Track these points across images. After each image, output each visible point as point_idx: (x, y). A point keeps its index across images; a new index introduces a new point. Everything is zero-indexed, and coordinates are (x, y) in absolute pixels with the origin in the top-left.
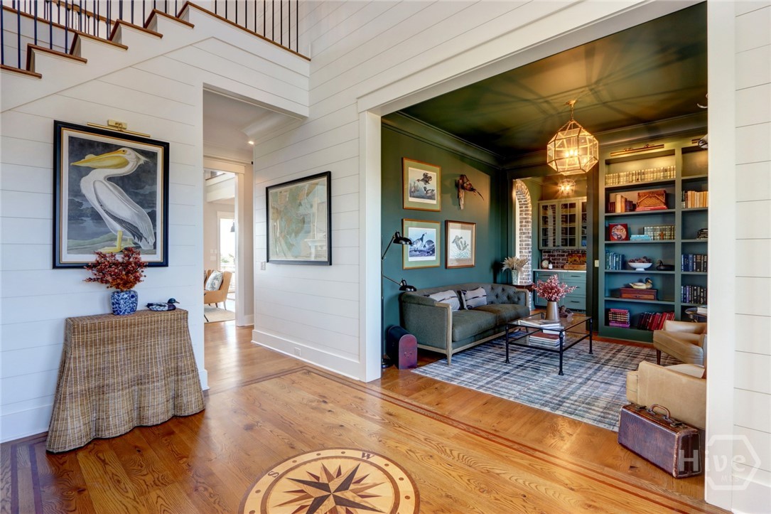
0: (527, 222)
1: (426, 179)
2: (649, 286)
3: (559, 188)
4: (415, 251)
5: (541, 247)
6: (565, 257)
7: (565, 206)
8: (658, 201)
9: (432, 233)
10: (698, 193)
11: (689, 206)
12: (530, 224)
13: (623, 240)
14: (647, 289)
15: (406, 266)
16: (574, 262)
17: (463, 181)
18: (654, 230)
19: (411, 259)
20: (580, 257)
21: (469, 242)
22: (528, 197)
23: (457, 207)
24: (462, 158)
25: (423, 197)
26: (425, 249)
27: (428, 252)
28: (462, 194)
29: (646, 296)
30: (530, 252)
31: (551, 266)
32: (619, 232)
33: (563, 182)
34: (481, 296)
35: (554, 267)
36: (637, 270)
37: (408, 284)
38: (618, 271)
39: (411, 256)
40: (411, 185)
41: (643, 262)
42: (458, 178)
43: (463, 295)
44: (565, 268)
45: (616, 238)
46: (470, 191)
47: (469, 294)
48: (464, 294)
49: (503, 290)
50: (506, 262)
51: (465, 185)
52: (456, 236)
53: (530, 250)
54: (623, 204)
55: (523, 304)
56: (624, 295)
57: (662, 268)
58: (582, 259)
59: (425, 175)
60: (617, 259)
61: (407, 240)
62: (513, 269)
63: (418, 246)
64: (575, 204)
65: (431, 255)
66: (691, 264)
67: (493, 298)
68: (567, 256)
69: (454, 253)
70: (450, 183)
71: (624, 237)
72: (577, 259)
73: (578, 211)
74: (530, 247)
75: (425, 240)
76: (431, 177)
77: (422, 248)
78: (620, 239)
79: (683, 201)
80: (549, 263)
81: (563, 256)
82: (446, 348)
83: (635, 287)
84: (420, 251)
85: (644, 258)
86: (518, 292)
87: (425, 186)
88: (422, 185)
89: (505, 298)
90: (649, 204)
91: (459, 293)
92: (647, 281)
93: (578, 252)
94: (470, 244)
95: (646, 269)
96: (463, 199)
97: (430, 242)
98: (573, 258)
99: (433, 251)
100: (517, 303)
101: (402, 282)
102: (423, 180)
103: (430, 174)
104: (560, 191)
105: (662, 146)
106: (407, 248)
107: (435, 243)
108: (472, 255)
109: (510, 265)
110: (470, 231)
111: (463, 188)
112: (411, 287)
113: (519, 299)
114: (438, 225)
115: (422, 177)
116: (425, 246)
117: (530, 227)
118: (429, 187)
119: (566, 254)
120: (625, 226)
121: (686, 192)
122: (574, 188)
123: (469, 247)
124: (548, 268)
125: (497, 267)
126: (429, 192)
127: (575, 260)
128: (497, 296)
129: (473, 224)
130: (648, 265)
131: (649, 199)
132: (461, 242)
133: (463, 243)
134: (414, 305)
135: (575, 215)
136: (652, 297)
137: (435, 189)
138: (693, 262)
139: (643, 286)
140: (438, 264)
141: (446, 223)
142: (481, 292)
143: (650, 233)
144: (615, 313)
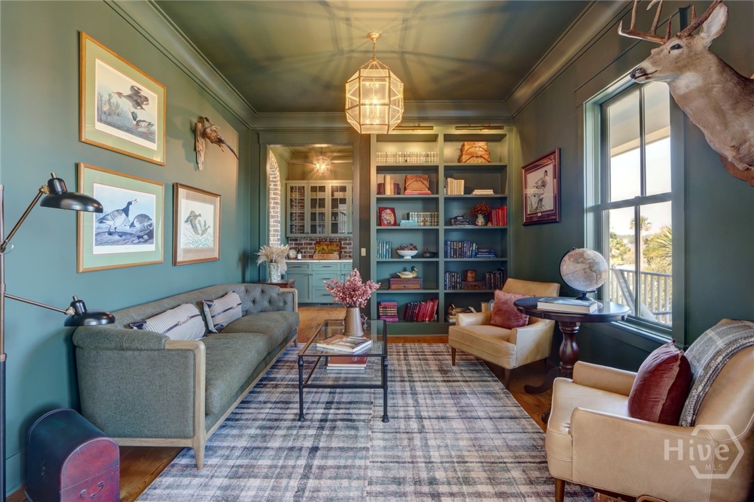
0: (277, 203)
1: (137, 98)
2: (415, 275)
3: (314, 166)
4: (110, 234)
5: (289, 235)
6: (313, 246)
7: (314, 189)
8: (423, 186)
9: (148, 201)
10: (456, 181)
11: (449, 193)
12: (279, 206)
13: (392, 225)
14: (414, 278)
15: (86, 264)
16: (323, 252)
17: (203, 126)
18: (418, 216)
19: (99, 250)
20: (327, 245)
21: (210, 223)
22: (278, 174)
23: (192, 165)
24: (203, 89)
25: (129, 131)
26: (133, 230)
27: (139, 237)
28: (202, 145)
29: (412, 286)
30: (279, 239)
31: (300, 256)
32: (388, 217)
33: (318, 160)
34: (235, 305)
35: (304, 257)
36: (406, 258)
37: (90, 309)
38: (387, 260)
39: (99, 243)
40: (101, 96)
41: (411, 250)
42: (195, 120)
43: (206, 309)
44: (314, 257)
45: (386, 223)
46: (216, 142)
47: (218, 306)
48: (209, 306)
49: (263, 292)
50: (262, 252)
51: (208, 131)
52: (192, 212)
53: (279, 237)
54: (393, 186)
55: (291, 309)
56: (393, 286)
57: (428, 255)
58: (330, 247)
59: (136, 92)
60: (388, 246)
61: (86, 201)
62: (271, 261)
63: (120, 223)
64: (324, 187)
65: (146, 241)
66: (449, 251)
67: (249, 305)
68: (315, 244)
69: (187, 239)
70: (182, 124)
71: (392, 222)
72: (325, 247)
73: (327, 195)
74: (279, 233)
75: (134, 212)
76: (146, 99)
77: (127, 229)
78: (389, 224)
79: (445, 187)
80: (298, 253)
81: (311, 244)
82: (193, 435)
83: (403, 276)
84: (122, 234)
85: (411, 245)
86: (284, 293)
87: (133, 110)
88: (127, 106)
89: (266, 304)
90: (417, 188)
91: (200, 305)
92: (412, 269)
93: (326, 241)
94: (212, 226)
95: (412, 257)
96: (202, 154)
97: (143, 217)
98: (321, 247)
99: (150, 235)
100: (283, 309)
101: (73, 305)
102: (129, 97)
103: (145, 92)
104: (316, 170)
105: (431, 128)
106: (89, 220)
107: (154, 221)
108: (214, 244)
109: (267, 256)
110: (212, 207)
111: (204, 135)
112: (98, 316)
113: (285, 303)
114: (160, 189)
115: (129, 92)
116: (132, 225)
117: (279, 210)
118: (141, 115)
119: (313, 242)
120: (393, 210)
121: (446, 179)
122: (329, 167)
123: (211, 231)
124: (296, 258)
125: (248, 258)
126: (143, 124)
127: (323, 249)
128: (254, 302)
129: (217, 195)
130: (414, 253)
131: (415, 183)
132: (199, 222)
133: (203, 224)
134: (109, 353)
135: (324, 199)
136: (418, 286)
137: (155, 122)
138: (451, 249)
139: (409, 275)
140: (159, 257)
141: (175, 187)
142: (234, 299)
143: (416, 220)
144: (385, 307)
